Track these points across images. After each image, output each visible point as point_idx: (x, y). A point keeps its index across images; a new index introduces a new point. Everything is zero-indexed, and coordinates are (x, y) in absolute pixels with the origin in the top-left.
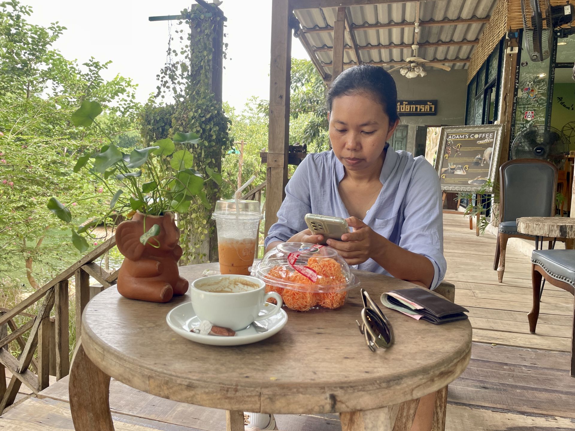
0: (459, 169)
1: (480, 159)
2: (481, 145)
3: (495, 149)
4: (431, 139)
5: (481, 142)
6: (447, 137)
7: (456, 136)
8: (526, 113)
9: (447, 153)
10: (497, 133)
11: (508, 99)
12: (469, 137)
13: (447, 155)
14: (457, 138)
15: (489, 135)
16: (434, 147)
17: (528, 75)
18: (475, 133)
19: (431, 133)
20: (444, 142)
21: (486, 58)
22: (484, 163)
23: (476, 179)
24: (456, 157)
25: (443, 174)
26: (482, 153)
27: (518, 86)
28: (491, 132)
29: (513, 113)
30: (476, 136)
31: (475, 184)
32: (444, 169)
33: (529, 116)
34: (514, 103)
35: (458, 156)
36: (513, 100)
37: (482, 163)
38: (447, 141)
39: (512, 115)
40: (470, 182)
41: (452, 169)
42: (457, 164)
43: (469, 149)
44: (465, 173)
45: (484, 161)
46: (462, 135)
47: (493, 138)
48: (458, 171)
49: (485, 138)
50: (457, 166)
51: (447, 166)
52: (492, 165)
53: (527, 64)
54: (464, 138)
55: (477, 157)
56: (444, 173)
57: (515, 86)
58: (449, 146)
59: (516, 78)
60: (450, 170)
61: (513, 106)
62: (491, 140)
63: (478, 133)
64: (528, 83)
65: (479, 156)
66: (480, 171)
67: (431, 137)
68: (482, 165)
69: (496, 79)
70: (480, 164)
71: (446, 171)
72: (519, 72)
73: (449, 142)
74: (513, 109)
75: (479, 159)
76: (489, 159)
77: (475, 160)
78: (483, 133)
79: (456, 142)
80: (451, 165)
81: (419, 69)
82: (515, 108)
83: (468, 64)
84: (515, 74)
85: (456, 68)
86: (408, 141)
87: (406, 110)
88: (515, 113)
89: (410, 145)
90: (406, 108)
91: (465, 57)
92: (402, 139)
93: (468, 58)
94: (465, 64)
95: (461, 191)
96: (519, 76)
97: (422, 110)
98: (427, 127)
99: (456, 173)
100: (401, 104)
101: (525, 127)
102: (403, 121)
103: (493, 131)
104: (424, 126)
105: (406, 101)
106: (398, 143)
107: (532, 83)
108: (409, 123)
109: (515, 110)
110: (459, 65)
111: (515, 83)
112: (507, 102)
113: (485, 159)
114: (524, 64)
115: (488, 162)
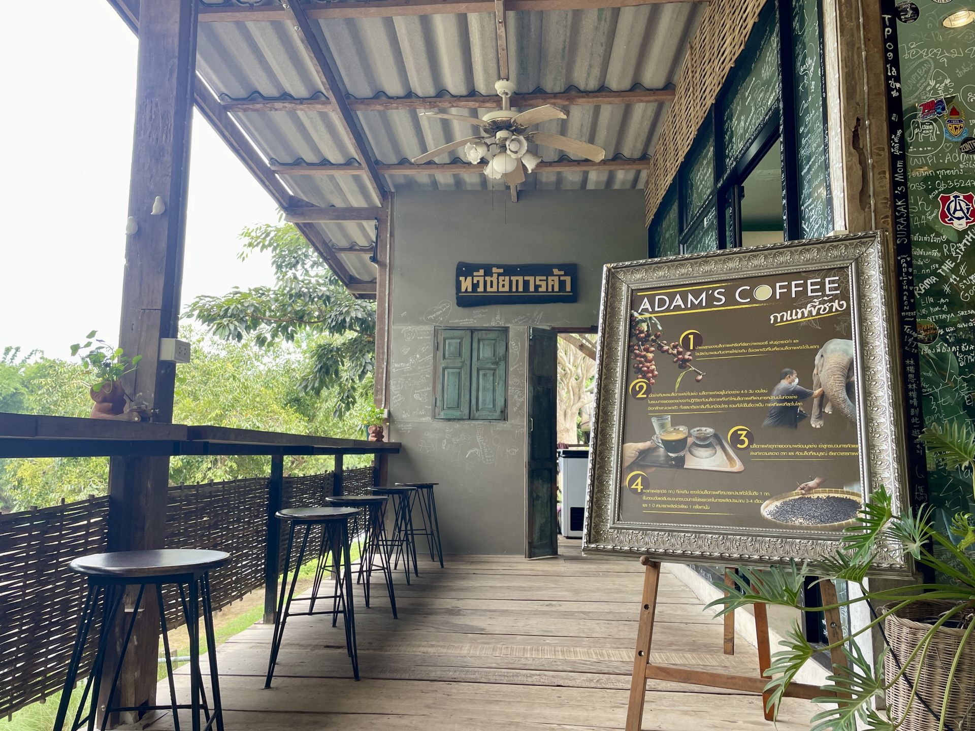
0: (704, 443)
1: (802, 395)
2: (793, 330)
3: (864, 344)
5: (787, 316)
6: (634, 303)
7: (672, 297)
8: (945, 200)
9: (639, 371)
10: (859, 273)
11: (867, 140)
12: (731, 300)
13: (638, 382)
14: (678, 308)
15: (823, 285)
17: (925, 53)
18: (755, 281)
20: (622, 328)
21: (710, 101)
22: (822, 415)
23: (795, 495)
24: (681, 390)
25: (631, 468)
26: (806, 368)
27: (899, 90)
28: (829, 272)
29: (895, 197)
30: (763, 293)
31: (799, 521)
32: (633, 448)
33: (959, 214)
34: (894, 159)
35: (691, 384)
36: (890, 147)
37: (815, 411)
38: (633, 324)
39: (895, 208)
40: (768, 509)
41: (670, 445)
42: (690, 421)
43: (737, 348)
44: (738, 466)
45: (821, 405)
46: (697, 294)
47: (845, 296)
48: (702, 452)
49: (802, 299)
50: (694, 431)
51: (648, 434)
52: (869, 420)
53: (916, 11)
54: (710, 303)
55: (784, 383)
56: (635, 465)
57: (889, 89)
58: (645, 340)
59: (887, 61)
60: (662, 450)
61: (894, 170)
62: (836, 305)
63: (770, 280)
64: (932, 83)
65: (792, 382)
66: (808, 451)
68: (815, 424)
70: (803, 417)
71: (643, 453)
72: (893, 38)
73: (644, 327)
74: (895, 184)
75: (795, 392)
76: (844, 395)
77: (774, 400)
78: (789, 276)
79: (674, 324)
80: (662, 426)
81: (519, 142)
82: (899, 178)
83: (644, 175)
84: (881, 45)
85: (617, 186)
86: (511, 369)
87: (501, 289)
88: (904, 196)
89: (515, 380)
90: (500, 284)
91: (637, 155)
92: (493, 363)
93: (644, 158)
94: (638, 173)
95: (730, 559)
96: (896, 51)
97: (540, 290)
98: (555, 332)
99: (692, 463)
100: (488, 273)
101: (950, 257)
102: (494, 317)
103: (838, 264)
104: (548, 328)
105: (498, 267)
106: (485, 375)
107: (947, 81)
108: (511, 323)
109: (900, 184)
110: (622, 176)
111: (888, 78)
112: (867, 152)
113: (823, 397)
114: (905, 11)
115: (846, 407)
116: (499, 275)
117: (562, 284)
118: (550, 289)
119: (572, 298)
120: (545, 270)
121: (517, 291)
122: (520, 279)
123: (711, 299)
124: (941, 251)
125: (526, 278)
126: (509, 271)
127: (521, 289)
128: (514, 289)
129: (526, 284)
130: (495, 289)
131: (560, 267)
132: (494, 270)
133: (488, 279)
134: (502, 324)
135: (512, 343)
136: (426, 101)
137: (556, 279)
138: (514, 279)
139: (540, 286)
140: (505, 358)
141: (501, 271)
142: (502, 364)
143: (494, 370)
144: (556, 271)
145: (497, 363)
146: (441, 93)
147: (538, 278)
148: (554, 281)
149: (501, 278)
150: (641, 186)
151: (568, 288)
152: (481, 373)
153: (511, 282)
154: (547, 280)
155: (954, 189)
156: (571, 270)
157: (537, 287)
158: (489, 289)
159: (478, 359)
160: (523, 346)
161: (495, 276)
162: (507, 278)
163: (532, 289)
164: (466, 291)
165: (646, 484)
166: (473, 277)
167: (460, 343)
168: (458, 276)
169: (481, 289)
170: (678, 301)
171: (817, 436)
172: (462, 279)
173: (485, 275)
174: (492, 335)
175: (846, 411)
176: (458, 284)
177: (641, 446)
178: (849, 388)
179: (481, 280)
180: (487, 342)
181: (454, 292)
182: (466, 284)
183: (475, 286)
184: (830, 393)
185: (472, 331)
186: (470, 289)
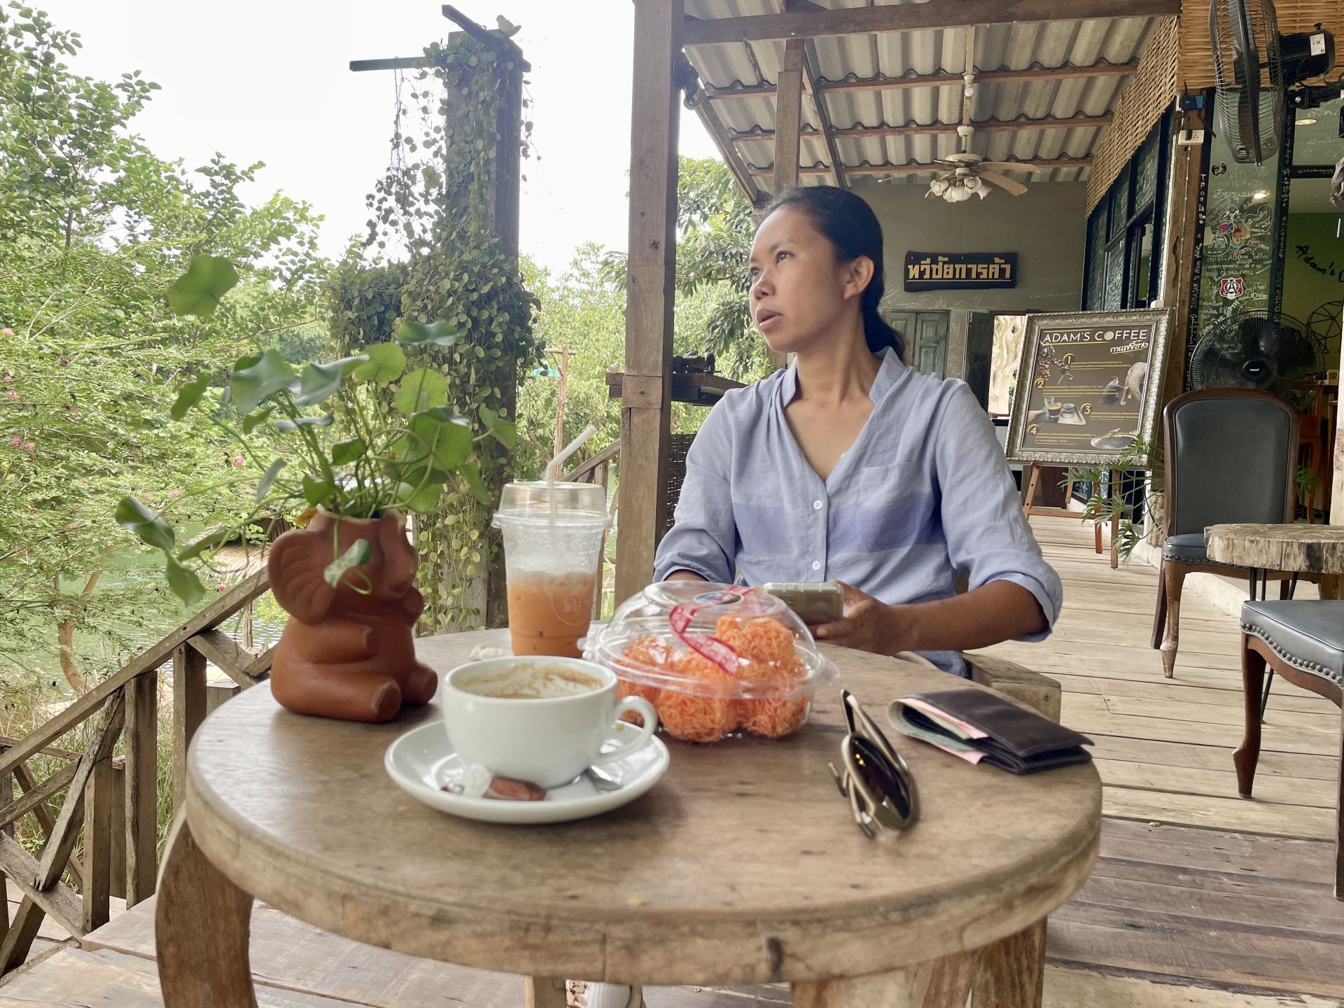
0: (1069, 411)
1: (1119, 389)
2: (1120, 356)
4: (1004, 343)
5: (1119, 349)
6: (1041, 337)
7: (1062, 335)
8: (1225, 282)
9: (1040, 374)
10: (1157, 329)
11: (1181, 249)
12: (1092, 339)
13: (1040, 380)
14: (1065, 341)
15: (1139, 333)
16: (1011, 360)
17: (1227, 195)
18: (1106, 329)
19: (1003, 328)
20: (1034, 350)
21: (1129, 156)
22: (1126, 399)
23: (1108, 436)
24: (1061, 384)
25: (1031, 423)
26: (1123, 374)
27: (1204, 220)
28: (1143, 327)
29: (1193, 282)
30: (1109, 336)
31: (1107, 447)
32: (1033, 413)
33: (1232, 290)
34: (1195, 260)
35: (1066, 382)
36: (1194, 253)
37: (1123, 397)
38: (1040, 348)
39: (1192, 288)
40: (1094, 442)
41: (1051, 412)
42: (1063, 400)
43: (1091, 365)
44: (1084, 422)
45: (1127, 394)
46: (1075, 335)
47: (1148, 341)
48: (1067, 416)
49: (1128, 341)
50: (1065, 405)
51: (1042, 406)
52: (1146, 402)
53: (1225, 168)
54: (1081, 340)
55: (1111, 383)
56: (1034, 421)
57: (1198, 219)
58: (1045, 358)
59: (1199, 202)
60: (1048, 415)
61: (1194, 266)
62: (1143, 345)
63: (1113, 329)
64: (1228, 213)
65: (1116, 383)
66: (1117, 416)
67: (1004, 338)
68: (1123, 403)
69: (1152, 203)
70: (1118, 400)
71: (1038, 416)
72: (1205, 189)
73: (1046, 350)
74: (1194, 274)
75: (1116, 388)
76: (1138, 390)
77: (1106, 391)
78: (1123, 328)
79: (1061, 350)
80: (1049, 403)
81: (975, 180)
82: (1197, 271)
83: (1088, 169)
84: (1197, 193)
85: (1060, 179)
86: (950, 347)
87: (945, 276)
88: (1198, 281)
89: (954, 357)
90: (945, 271)
91: (1081, 154)
92: (935, 342)
93: (1088, 156)
94: (1081, 169)
95: (1073, 463)
96: (1205, 197)
97: (981, 277)
98: (993, 314)
99: (1061, 421)
100: (934, 261)
101: (1222, 314)
102: (938, 301)
103: (1148, 323)
104: (987, 312)
105: (944, 255)
106: (926, 352)
107: (1237, 212)
108: (952, 306)
109: (1197, 274)
110: (1066, 171)
111: (1198, 213)
112: (1180, 257)
113: (1128, 390)
114: (1218, 168)
115: (1137, 396)
116: (945, 263)
117: (1002, 271)
118: (990, 276)
119: (1011, 284)
120: (987, 259)
121: (960, 278)
122: (964, 267)
123: (1082, 337)
124: (1218, 311)
125: (969, 266)
126: (954, 259)
127: (963, 276)
128: (957, 276)
129: (969, 271)
130: (940, 276)
131: (1001, 256)
132: (940, 258)
133: (934, 267)
134: (944, 307)
135: (952, 324)
136: (896, 130)
137: (997, 267)
138: (958, 267)
139: (982, 273)
140: (946, 337)
141: (947, 259)
142: (943, 342)
143: (936, 348)
144: (997, 260)
145: (938, 342)
146: (909, 122)
147: (980, 266)
148: (994, 269)
149: (946, 266)
150: (1083, 178)
151: (1008, 275)
152: (923, 350)
153: (955, 269)
154: (988, 268)
155: (1232, 276)
156: (1011, 258)
157: (978, 274)
158: (934, 276)
159: (921, 338)
160: (962, 328)
161: (941, 264)
162: (952, 266)
163: (974, 276)
164: (914, 278)
165: (1038, 431)
166: (920, 265)
167: (906, 324)
168: (907, 264)
169: (927, 276)
170: (1065, 337)
171: (1122, 409)
172: (910, 267)
173: (932, 263)
174: (936, 317)
175: (1138, 397)
176: (907, 272)
177: (1038, 412)
178: (1141, 386)
179: (928, 268)
180: (930, 323)
181: (902, 279)
182: (914, 272)
183: (922, 273)
184: (1132, 389)
185: (917, 313)
186: (917, 276)
